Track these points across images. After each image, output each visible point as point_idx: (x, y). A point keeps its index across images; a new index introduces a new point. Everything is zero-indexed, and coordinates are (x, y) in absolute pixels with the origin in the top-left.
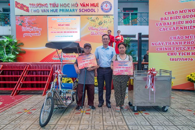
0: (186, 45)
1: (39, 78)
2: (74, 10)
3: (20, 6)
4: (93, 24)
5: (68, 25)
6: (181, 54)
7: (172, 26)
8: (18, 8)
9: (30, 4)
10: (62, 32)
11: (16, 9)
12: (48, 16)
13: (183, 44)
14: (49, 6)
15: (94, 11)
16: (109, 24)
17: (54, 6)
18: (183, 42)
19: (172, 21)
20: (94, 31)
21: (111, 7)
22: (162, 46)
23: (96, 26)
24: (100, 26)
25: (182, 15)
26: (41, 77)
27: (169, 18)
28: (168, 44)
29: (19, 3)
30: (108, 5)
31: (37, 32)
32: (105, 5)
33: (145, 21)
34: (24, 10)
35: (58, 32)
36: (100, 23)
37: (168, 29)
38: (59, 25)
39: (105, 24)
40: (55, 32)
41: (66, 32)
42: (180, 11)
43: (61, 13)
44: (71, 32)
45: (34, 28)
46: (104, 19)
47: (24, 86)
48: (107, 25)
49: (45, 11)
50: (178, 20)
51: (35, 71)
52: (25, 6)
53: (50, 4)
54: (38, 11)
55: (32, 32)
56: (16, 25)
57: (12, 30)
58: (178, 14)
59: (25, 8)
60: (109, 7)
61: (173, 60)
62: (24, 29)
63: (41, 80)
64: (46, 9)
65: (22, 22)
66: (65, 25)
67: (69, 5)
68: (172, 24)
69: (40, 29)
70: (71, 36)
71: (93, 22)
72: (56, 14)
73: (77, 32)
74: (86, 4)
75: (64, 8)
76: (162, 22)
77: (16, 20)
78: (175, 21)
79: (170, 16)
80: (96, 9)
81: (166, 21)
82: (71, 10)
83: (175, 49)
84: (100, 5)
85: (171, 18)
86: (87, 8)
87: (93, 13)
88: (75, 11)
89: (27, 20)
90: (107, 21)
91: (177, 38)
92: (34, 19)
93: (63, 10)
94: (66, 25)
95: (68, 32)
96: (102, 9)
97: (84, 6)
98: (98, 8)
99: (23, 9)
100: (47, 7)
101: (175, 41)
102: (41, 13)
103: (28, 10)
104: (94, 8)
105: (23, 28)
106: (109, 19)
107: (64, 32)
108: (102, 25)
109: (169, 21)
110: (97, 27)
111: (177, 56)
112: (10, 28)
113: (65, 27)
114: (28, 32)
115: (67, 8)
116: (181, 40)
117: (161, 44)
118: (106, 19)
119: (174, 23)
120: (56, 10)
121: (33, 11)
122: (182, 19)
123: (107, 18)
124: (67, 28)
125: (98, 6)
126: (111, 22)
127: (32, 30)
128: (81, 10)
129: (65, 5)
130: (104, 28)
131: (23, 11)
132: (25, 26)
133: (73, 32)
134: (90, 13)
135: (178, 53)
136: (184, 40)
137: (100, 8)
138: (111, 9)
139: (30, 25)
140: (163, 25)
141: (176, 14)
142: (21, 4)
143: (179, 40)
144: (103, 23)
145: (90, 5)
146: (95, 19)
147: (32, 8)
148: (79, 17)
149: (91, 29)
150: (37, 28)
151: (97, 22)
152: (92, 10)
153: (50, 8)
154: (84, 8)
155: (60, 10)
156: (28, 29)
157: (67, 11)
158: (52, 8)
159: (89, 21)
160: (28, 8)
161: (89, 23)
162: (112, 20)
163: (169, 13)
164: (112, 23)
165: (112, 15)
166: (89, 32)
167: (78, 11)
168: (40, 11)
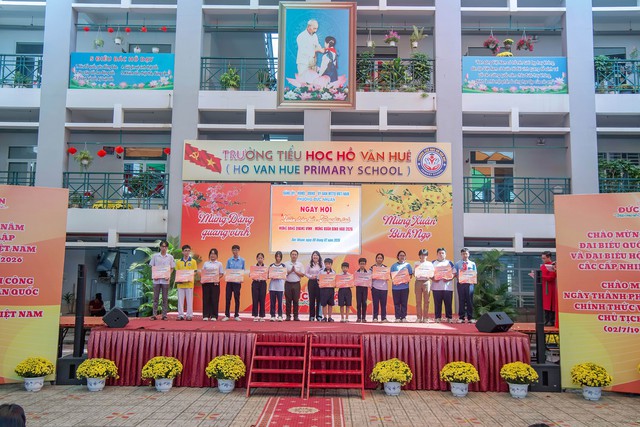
0: (634, 302)
1: (332, 363)
2: (343, 169)
3: (196, 157)
4: (395, 209)
5: (328, 209)
6: (625, 319)
7: (604, 261)
8: (192, 160)
9: (226, 152)
10: (310, 229)
11: (187, 163)
12: (273, 183)
13: (628, 299)
14: (276, 156)
15: (398, 172)
16: (438, 207)
17: (290, 159)
18: (627, 295)
19: (604, 251)
20: (400, 228)
21: (445, 163)
22: (584, 301)
23: (403, 213)
24: (415, 214)
25: (622, 240)
26: (335, 362)
27: (597, 246)
28: (597, 296)
29: (195, 150)
30: (436, 156)
31: (242, 227)
32: (428, 156)
33: (537, 201)
34: (209, 167)
35: (299, 229)
36: (416, 206)
37: (597, 267)
38: (303, 209)
39: (429, 207)
40: (290, 228)
41: (320, 229)
42: (617, 233)
43: (309, 177)
44: (336, 229)
45: (234, 215)
46: (425, 194)
47: (315, 379)
48: (434, 212)
49: (264, 169)
50: (615, 250)
51: (324, 348)
52: (211, 156)
53: (280, 153)
54: (245, 170)
55: (227, 227)
56: (183, 206)
57: (169, 220)
58: (614, 239)
59: (211, 162)
60: (438, 162)
61: (610, 329)
62: (203, 217)
63: (335, 368)
64: (267, 163)
65: (199, 198)
66: (319, 209)
67: (330, 156)
68: (604, 258)
69: (249, 219)
70: (336, 240)
71: (395, 203)
72: (294, 177)
73: (352, 229)
74: (378, 154)
75: (316, 163)
76: (584, 251)
77: (185, 192)
78: (610, 251)
79: (598, 241)
80: (403, 166)
81: (592, 251)
82: (335, 170)
83: (613, 308)
84: (414, 157)
85: (601, 245)
86: (379, 164)
87: (396, 178)
88: (347, 171)
89: (213, 193)
90: (434, 199)
91: (615, 285)
92: (235, 191)
93: (313, 169)
94: (322, 209)
95: (326, 229)
96: (420, 167)
97: (371, 158)
98: (408, 164)
99: (205, 164)
100: (271, 159)
101: (611, 291)
102: (252, 176)
103: (217, 168)
104: (397, 165)
105: (202, 214)
106: (438, 194)
107: (316, 228)
108: (422, 210)
109: (597, 250)
110: (405, 217)
111: (618, 323)
112: (165, 213)
113: (318, 214)
114: (216, 227)
115: (325, 163)
116: (623, 291)
117: (584, 297)
118: (432, 195)
119: (607, 256)
120: (296, 170)
121: (231, 170)
122: (621, 250)
123: (433, 192)
124: (325, 219)
125: (409, 161)
126: (444, 202)
127: (227, 221)
128: (363, 169)
129: (320, 156)
130: (425, 219)
131: (204, 168)
132: (208, 211)
133: (342, 229)
134: (388, 178)
135: (618, 316)
136: (628, 291)
137: (413, 165)
138: (444, 168)
139: (223, 206)
140: (585, 258)
141: (611, 239)
142: (200, 150)
143: (619, 291)
144: (424, 205)
145: (387, 157)
146: (402, 196)
147: (229, 162)
148: (357, 189)
149: (392, 220)
150: (242, 216)
151: (408, 202)
152: (393, 171)
153: (276, 163)
154: (371, 164)
155: (306, 169)
156: (215, 217)
157: (325, 170)
158: (284, 163)
159: (386, 200)
160: (218, 161)
161: (384, 206)
162: (449, 197)
163: (596, 235)
164: (448, 204)
165: (447, 184)
166: (385, 231)
167: (355, 171)
168: (252, 169)
